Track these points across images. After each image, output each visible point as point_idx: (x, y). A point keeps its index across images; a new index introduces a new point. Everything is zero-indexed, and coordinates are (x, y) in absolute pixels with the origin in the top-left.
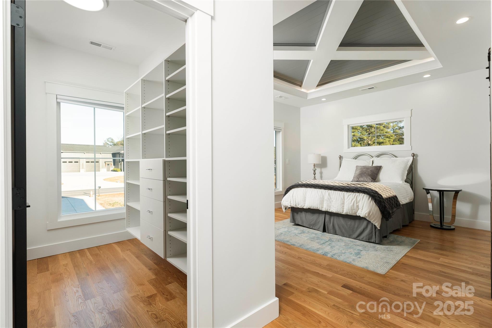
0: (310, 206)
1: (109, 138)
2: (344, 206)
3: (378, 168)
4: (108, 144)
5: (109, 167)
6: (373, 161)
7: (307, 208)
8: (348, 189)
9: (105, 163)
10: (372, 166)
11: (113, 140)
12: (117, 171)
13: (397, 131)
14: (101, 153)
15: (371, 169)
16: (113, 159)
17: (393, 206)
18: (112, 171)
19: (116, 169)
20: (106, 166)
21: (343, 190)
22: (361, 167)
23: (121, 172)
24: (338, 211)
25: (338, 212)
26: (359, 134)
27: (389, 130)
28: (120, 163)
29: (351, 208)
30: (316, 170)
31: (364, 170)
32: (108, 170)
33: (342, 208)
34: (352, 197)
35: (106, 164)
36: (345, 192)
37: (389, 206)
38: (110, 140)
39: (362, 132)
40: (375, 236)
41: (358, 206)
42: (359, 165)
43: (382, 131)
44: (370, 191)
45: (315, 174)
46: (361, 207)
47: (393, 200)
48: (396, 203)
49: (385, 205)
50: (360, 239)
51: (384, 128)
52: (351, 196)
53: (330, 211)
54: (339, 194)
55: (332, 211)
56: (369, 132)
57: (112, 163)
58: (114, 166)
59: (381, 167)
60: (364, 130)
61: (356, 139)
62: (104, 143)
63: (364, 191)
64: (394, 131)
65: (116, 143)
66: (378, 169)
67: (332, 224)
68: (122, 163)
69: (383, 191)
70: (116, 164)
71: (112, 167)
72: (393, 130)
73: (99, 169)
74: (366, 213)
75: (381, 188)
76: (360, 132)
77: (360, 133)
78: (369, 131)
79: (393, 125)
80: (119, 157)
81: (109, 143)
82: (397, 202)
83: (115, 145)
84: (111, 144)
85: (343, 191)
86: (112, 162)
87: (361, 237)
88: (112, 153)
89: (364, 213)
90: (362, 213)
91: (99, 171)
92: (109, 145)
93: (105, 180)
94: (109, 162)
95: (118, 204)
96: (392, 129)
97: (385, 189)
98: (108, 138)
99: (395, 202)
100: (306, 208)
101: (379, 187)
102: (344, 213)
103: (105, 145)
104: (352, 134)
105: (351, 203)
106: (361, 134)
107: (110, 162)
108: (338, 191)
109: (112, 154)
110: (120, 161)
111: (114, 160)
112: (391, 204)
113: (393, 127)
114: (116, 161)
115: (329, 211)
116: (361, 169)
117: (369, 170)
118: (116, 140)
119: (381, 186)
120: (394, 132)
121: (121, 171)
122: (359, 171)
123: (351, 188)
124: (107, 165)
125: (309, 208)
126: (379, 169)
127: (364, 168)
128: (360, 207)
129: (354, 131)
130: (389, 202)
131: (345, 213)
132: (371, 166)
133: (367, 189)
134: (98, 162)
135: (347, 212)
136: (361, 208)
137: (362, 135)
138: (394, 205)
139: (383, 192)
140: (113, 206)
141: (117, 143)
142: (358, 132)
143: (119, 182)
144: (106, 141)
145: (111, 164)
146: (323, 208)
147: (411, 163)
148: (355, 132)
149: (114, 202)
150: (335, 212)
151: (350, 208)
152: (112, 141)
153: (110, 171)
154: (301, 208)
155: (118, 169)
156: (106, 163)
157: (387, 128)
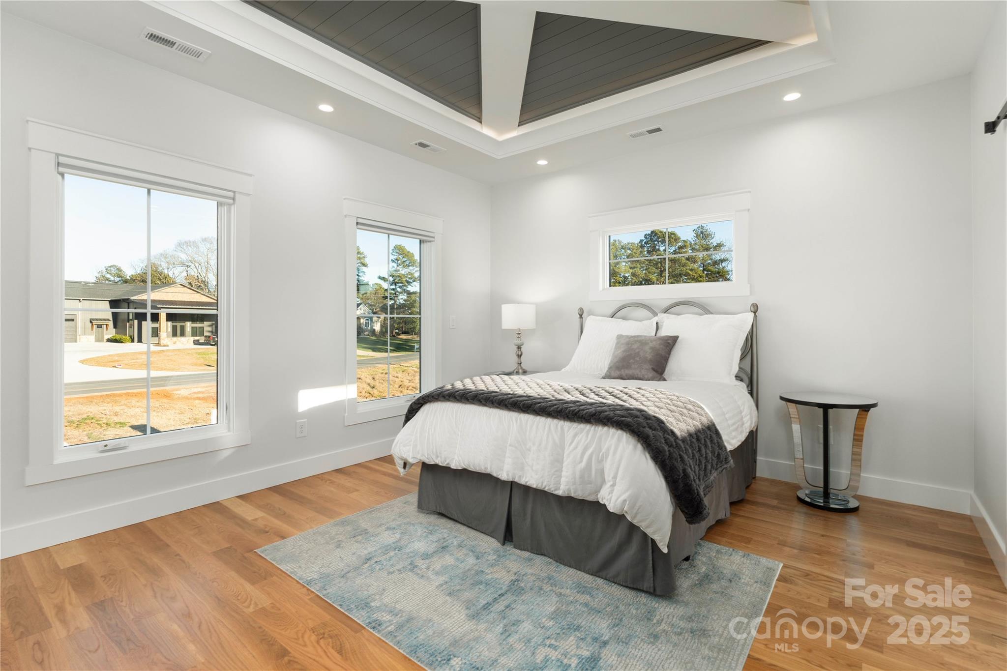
0: (466, 463)
1: (109, 265)
2: (561, 470)
3: (669, 341)
4: (108, 279)
5: (102, 333)
6: (657, 323)
7: (460, 468)
8: (573, 411)
9: (91, 322)
10: (656, 335)
11: (121, 271)
12: (122, 342)
13: (710, 268)
14: (81, 299)
15: (651, 345)
16: (112, 313)
17: (709, 467)
18: (109, 340)
19: (118, 337)
20: (92, 330)
21: (561, 416)
22: (628, 340)
23: (133, 343)
24: (542, 483)
25: (543, 487)
26: (644, 272)
27: (696, 266)
28: (128, 322)
29: (580, 478)
30: (522, 345)
31: (635, 346)
32: (99, 339)
33: (554, 476)
34: (586, 441)
35: (92, 325)
36: (566, 422)
37: (697, 467)
38: (113, 271)
39: (649, 268)
40: (652, 573)
41: (602, 472)
42: (624, 334)
43: (683, 266)
44: (641, 420)
45: (519, 356)
46: (610, 478)
47: (710, 446)
48: (716, 453)
49: (684, 470)
50: (608, 576)
51: (688, 262)
52: (581, 436)
53: (523, 482)
54: (550, 426)
55: (527, 482)
56: (661, 269)
57: (111, 324)
58: (115, 329)
59: (677, 339)
60: (652, 264)
61: (637, 281)
62: (96, 277)
63: (622, 421)
64: (705, 268)
65: (128, 278)
66: (668, 343)
67: (528, 521)
68: (134, 323)
69: (680, 417)
70: (119, 324)
71: (111, 332)
72: (704, 265)
73: (76, 336)
74: (625, 501)
75: (673, 407)
76: (645, 268)
77: (646, 270)
78: (661, 265)
79: (703, 257)
80: (128, 308)
81: (112, 279)
82: (720, 451)
83: (126, 281)
84: (117, 279)
85: (558, 419)
86: (109, 320)
87: (612, 571)
88: (110, 299)
89: (617, 499)
90: (611, 498)
91: (76, 342)
92: (110, 281)
93: (83, 363)
94: (101, 320)
95: (92, 421)
96: (701, 263)
97: (685, 411)
98: (110, 267)
99: (713, 452)
100: (455, 468)
101: (669, 402)
102: (560, 493)
103: (102, 282)
104: (631, 271)
105: (581, 462)
106: (647, 272)
107: (105, 320)
108: (547, 418)
109: (110, 301)
110: (131, 317)
111: (115, 315)
112: (704, 462)
113: (703, 259)
114: (121, 317)
115: (519, 482)
116: (628, 344)
117: (647, 348)
118: (129, 273)
119: (675, 398)
120: (704, 270)
121: (133, 341)
122: (623, 349)
123: (583, 410)
124: (95, 326)
125: (466, 467)
126: (670, 343)
127: (636, 341)
128: (608, 476)
129: (635, 265)
130: (697, 455)
131: (564, 492)
132: (654, 334)
133: (631, 415)
134: (73, 320)
135: (569, 490)
136: (609, 481)
137: (648, 274)
138: (710, 462)
139: (679, 420)
140: (77, 427)
141: (131, 279)
142: (643, 267)
143: (121, 367)
144: (102, 273)
145: (107, 325)
146: (502, 470)
147: (749, 330)
148: (637, 267)
149: (85, 416)
150: (534, 486)
151: (578, 476)
152: (119, 273)
153: (105, 341)
154: (444, 465)
155: (124, 337)
156: (94, 322)
157: (692, 261)
